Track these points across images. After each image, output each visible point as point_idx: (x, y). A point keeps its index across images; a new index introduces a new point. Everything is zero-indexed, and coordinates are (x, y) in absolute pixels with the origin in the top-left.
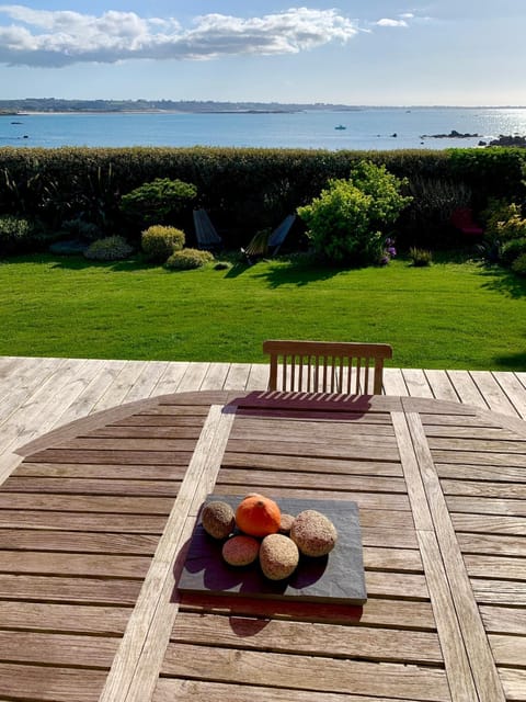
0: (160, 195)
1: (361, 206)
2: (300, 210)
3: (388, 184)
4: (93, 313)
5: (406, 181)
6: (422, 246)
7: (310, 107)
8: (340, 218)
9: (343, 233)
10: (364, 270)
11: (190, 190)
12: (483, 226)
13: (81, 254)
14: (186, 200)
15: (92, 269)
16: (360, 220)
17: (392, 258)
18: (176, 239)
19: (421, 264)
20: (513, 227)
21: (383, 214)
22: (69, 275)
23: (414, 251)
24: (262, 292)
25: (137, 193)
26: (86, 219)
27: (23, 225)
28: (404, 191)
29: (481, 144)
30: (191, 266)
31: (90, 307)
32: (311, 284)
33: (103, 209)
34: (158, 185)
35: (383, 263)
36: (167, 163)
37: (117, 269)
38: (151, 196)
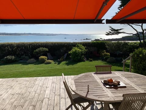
0: (41, 51)
1: (80, 51)
2: (69, 52)
3: (83, 48)
4: (35, 72)
5: (86, 47)
6: (91, 58)
7: (59, 34)
8: (77, 53)
9: (77, 56)
10: (82, 62)
11: (47, 49)
12: (100, 54)
13: (26, 62)
14: (46, 51)
15: (30, 65)
16: (80, 54)
17: (86, 60)
18: (46, 58)
19: (91, 61)
20: (105, 54)
21: (83, 53)
22: (26, 66)
23: (90, 59)
24: (66, 67)
25: (37, 50)
26: (26, 56)
27: (13, 57)
28: (86, 49)
29: (92, 41)
30: (50, 63)
31: (34, 71)
32: (74, 65)
33: (29, 53)
34: (41, 49)
35: (84, 61)
36: (42, 45)
37: (35, 64)
38: (40, 51)
